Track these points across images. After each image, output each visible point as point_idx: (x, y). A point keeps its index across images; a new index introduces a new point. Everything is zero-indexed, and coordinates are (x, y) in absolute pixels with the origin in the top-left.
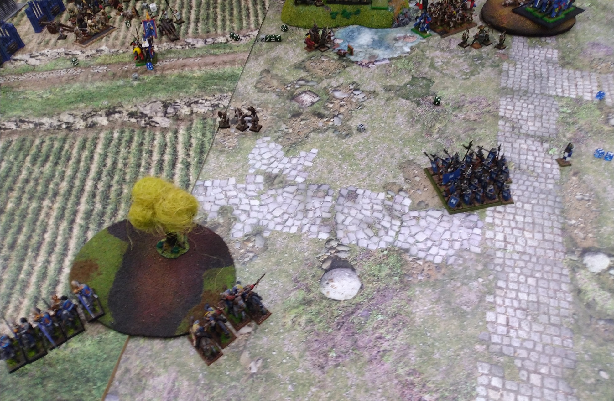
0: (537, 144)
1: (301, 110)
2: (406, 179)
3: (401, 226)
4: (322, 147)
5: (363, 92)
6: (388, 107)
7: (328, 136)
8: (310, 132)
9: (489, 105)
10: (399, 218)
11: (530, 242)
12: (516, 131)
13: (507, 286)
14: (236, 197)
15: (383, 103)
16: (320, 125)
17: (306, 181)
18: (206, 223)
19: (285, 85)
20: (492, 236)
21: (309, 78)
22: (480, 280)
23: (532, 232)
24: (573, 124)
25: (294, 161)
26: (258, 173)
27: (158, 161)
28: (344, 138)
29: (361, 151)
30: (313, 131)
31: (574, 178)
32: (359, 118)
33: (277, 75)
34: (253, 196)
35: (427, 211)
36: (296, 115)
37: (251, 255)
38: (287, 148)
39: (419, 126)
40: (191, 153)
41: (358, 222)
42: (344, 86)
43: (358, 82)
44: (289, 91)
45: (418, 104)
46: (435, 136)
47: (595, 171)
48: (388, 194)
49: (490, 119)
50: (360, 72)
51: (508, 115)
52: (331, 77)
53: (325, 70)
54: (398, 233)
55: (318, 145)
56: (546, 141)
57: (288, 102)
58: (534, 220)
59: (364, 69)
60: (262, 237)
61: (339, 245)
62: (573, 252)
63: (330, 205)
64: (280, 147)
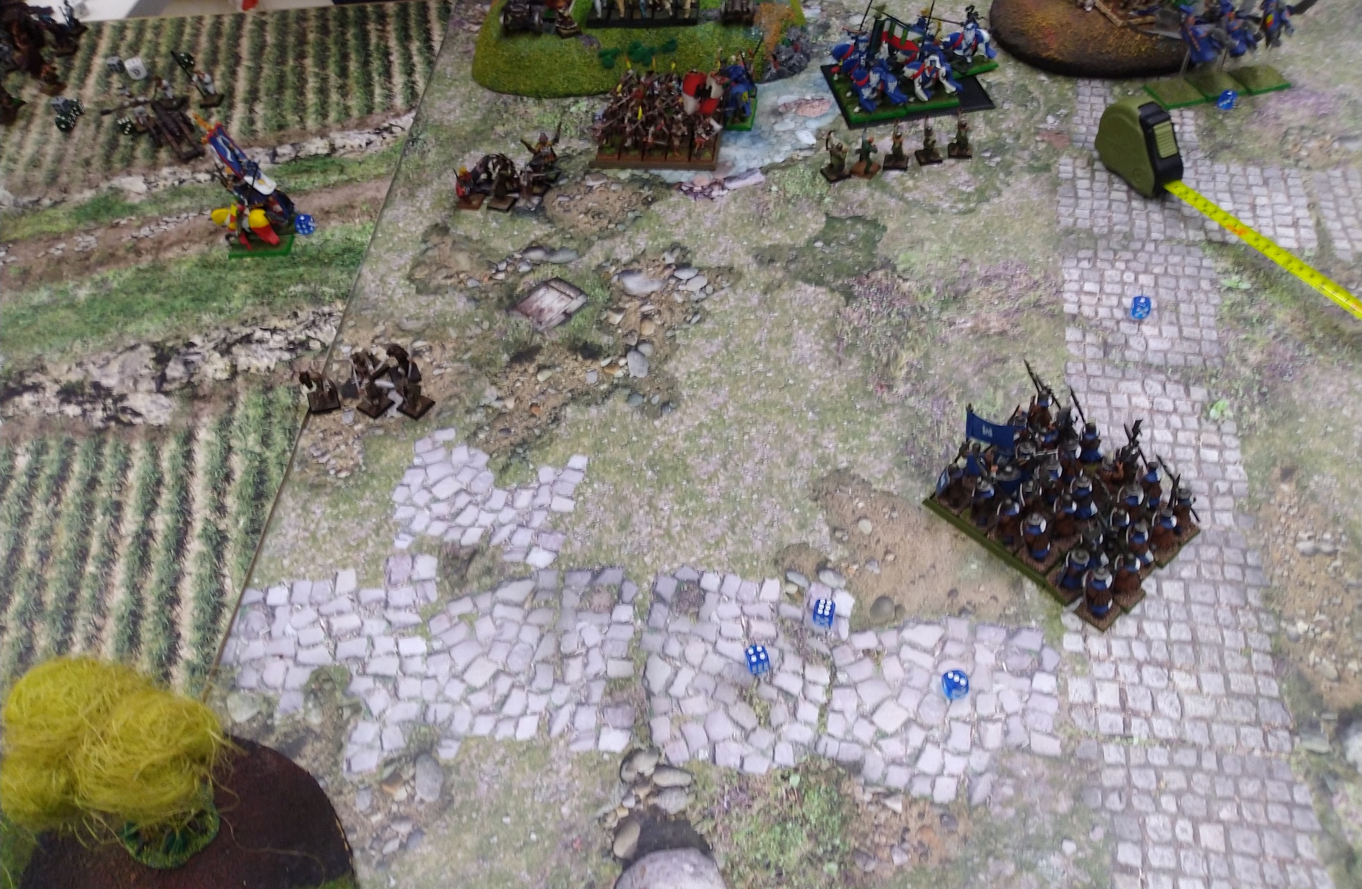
0: (1174, 390)
1: (537, 338)
2: (834, 530)
3: (833, 685)
4: (598, 448)
5: (700, 269)
6: (770, 310)
7: (613, 412)
8: (565, 404)
9: (1036, 284)
10: (825, 658)
11: (1192, 706)
12: (1115, 355)
13: (1145, 859)
14: (358, 632)
15: (755, 301)
16: (592, 378)
17: (557, 561)
18: (269, 729)
19: (490, 265)
20: (1088, 697)
21: (555, 242)
22: (1069, 847)
23: (1193, 671)
24: (1260, 322)
25: (524, 498)
26: (421, 547)
27: (138, 536)
28: (656, 416)
29: (706, 452)
30: (573, 399)
31: (1284, 488)
32: (696, 348)
33: (468, 239)
34: (406, 627)
35: (900, 629)
36: (524, 354)
37: (404, 829)
38: (502, 460)
39: (855, 362)
40: (231, 502)
41: (710, 685)
42: (650, 256)
43: (687, 243)
44: (502, 283)
45: (849, 296)
46: (902, 389)
47: (1337, 461)
48: (787, 581)
49: (1042, 328)
50: (689, 215)
51: (1087, 311)
52: (613, 235)
53: (597, 215)
54: (824, 709)
55: (586, 442)
56: (1199, 381)
57: (498, 316)
58: (1193, 631)
59: (700, 205)
60: (436, 762)
61: (659, 767)
62: (1314, 727)
63: (628, 633)
64: (482, 458)
